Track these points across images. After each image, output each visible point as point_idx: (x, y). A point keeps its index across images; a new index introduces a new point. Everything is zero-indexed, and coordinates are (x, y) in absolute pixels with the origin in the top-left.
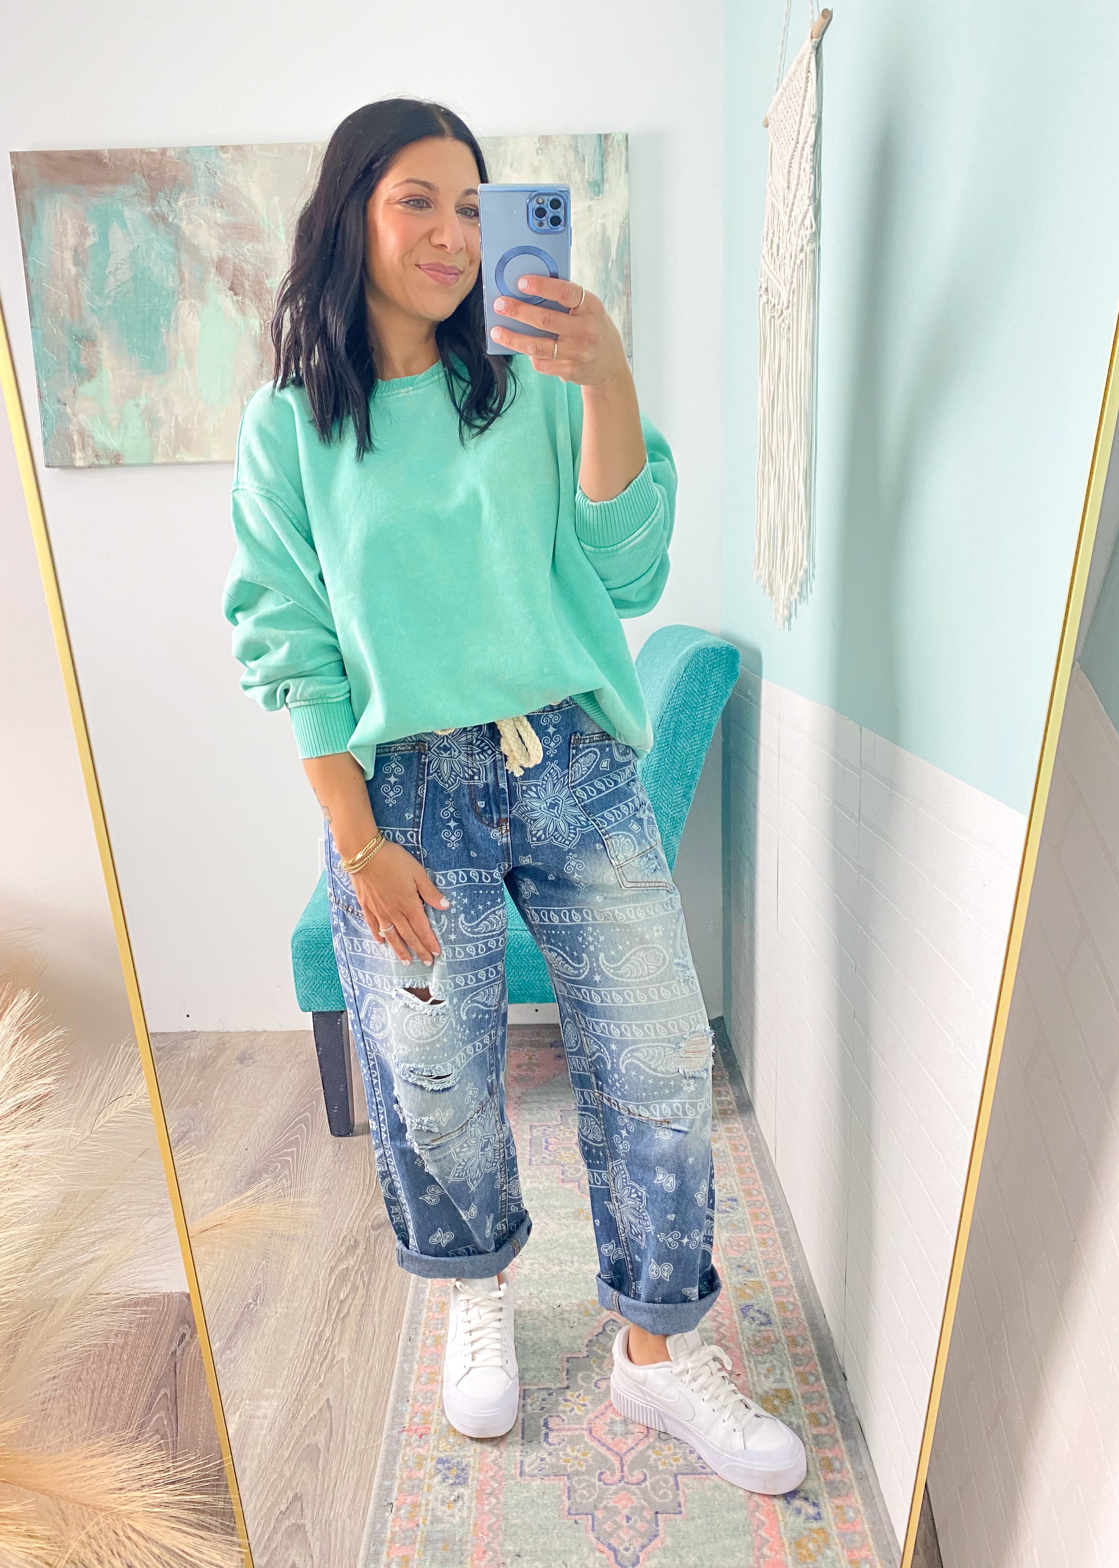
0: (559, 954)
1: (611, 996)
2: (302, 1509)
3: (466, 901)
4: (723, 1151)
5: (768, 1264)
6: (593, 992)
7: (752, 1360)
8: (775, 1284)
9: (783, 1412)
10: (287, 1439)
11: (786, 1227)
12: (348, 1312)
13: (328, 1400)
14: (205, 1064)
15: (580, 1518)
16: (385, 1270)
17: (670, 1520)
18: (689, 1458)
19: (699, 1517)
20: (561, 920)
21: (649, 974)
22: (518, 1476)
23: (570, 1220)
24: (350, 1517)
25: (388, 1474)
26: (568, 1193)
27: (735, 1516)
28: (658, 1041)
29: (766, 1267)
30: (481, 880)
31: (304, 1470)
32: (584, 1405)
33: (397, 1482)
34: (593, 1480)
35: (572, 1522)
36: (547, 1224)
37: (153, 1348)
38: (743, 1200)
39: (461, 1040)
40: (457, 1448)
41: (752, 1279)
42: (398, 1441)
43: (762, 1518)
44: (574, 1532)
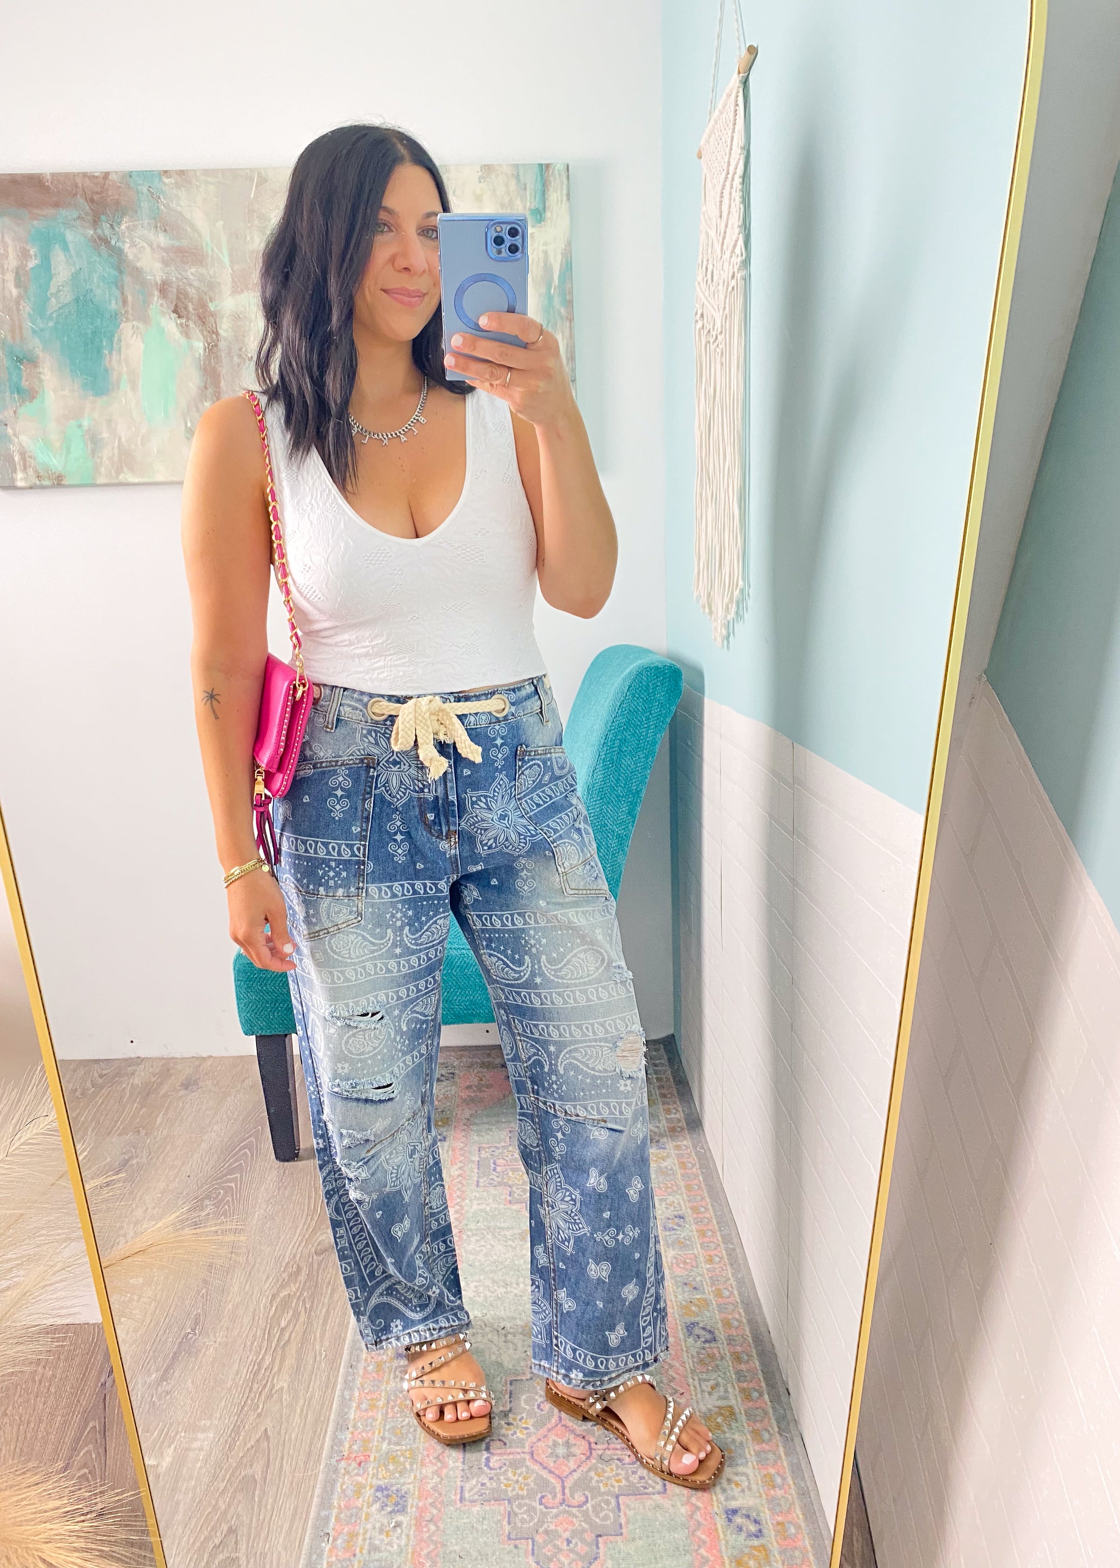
0: (499, 959)
1: (551, 997)
2: (236, 1543)
3: (410, 913)
4: (672, 1169)
5: (713, 1281)
6: (532, 995)
7: (696, 1378)
8: (721, 1301)
9: (726, 1429)
10: (223, 1471)
11: (733, 1244)
12: (289, 1339)
13: (266, 1430)
14: (148, 1091)
15: (521, 1543)
16: (328, 1296)
17: (611, 1542)
18: (631, 1479)
19: (640, 1538)
20: (503, 925)
21: (589, 975)
22: (458, 1502)
23: (517, 1242)
24: (286, 1549)
25: (325, 1503)
26: (514, 1214)
27: (676, 1535)
28: (595, 1040)
29: (712, 1284)
30: (425, 892)
31: (240, 1502)
32: (526, 1428)
33: (335, 1512)
34: (533, 1504)
35: (512, 1547)
36: (493, 1246)
37: (82, 1380)
38: (690, 1217)
39: (401, 1050)
40: (397, 1475)
41: (698, 1297)
42: (336, 1471)
43: (704, 1537)
44: (513, 1557)
